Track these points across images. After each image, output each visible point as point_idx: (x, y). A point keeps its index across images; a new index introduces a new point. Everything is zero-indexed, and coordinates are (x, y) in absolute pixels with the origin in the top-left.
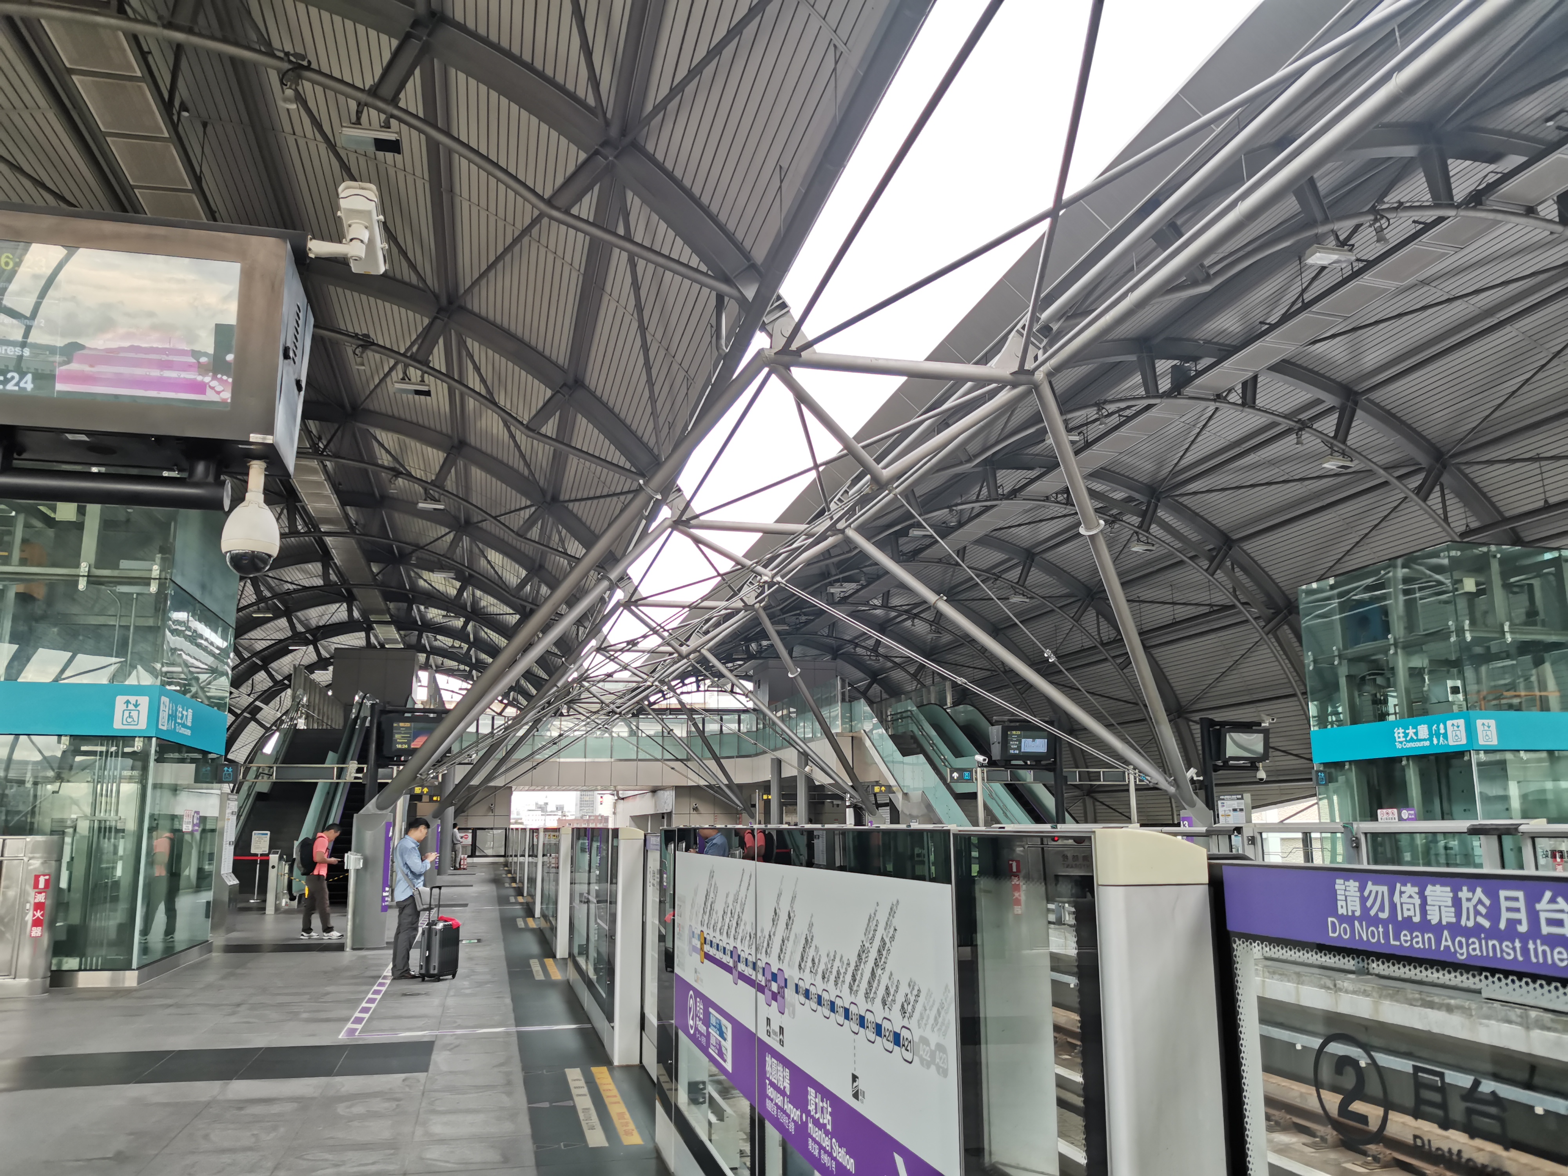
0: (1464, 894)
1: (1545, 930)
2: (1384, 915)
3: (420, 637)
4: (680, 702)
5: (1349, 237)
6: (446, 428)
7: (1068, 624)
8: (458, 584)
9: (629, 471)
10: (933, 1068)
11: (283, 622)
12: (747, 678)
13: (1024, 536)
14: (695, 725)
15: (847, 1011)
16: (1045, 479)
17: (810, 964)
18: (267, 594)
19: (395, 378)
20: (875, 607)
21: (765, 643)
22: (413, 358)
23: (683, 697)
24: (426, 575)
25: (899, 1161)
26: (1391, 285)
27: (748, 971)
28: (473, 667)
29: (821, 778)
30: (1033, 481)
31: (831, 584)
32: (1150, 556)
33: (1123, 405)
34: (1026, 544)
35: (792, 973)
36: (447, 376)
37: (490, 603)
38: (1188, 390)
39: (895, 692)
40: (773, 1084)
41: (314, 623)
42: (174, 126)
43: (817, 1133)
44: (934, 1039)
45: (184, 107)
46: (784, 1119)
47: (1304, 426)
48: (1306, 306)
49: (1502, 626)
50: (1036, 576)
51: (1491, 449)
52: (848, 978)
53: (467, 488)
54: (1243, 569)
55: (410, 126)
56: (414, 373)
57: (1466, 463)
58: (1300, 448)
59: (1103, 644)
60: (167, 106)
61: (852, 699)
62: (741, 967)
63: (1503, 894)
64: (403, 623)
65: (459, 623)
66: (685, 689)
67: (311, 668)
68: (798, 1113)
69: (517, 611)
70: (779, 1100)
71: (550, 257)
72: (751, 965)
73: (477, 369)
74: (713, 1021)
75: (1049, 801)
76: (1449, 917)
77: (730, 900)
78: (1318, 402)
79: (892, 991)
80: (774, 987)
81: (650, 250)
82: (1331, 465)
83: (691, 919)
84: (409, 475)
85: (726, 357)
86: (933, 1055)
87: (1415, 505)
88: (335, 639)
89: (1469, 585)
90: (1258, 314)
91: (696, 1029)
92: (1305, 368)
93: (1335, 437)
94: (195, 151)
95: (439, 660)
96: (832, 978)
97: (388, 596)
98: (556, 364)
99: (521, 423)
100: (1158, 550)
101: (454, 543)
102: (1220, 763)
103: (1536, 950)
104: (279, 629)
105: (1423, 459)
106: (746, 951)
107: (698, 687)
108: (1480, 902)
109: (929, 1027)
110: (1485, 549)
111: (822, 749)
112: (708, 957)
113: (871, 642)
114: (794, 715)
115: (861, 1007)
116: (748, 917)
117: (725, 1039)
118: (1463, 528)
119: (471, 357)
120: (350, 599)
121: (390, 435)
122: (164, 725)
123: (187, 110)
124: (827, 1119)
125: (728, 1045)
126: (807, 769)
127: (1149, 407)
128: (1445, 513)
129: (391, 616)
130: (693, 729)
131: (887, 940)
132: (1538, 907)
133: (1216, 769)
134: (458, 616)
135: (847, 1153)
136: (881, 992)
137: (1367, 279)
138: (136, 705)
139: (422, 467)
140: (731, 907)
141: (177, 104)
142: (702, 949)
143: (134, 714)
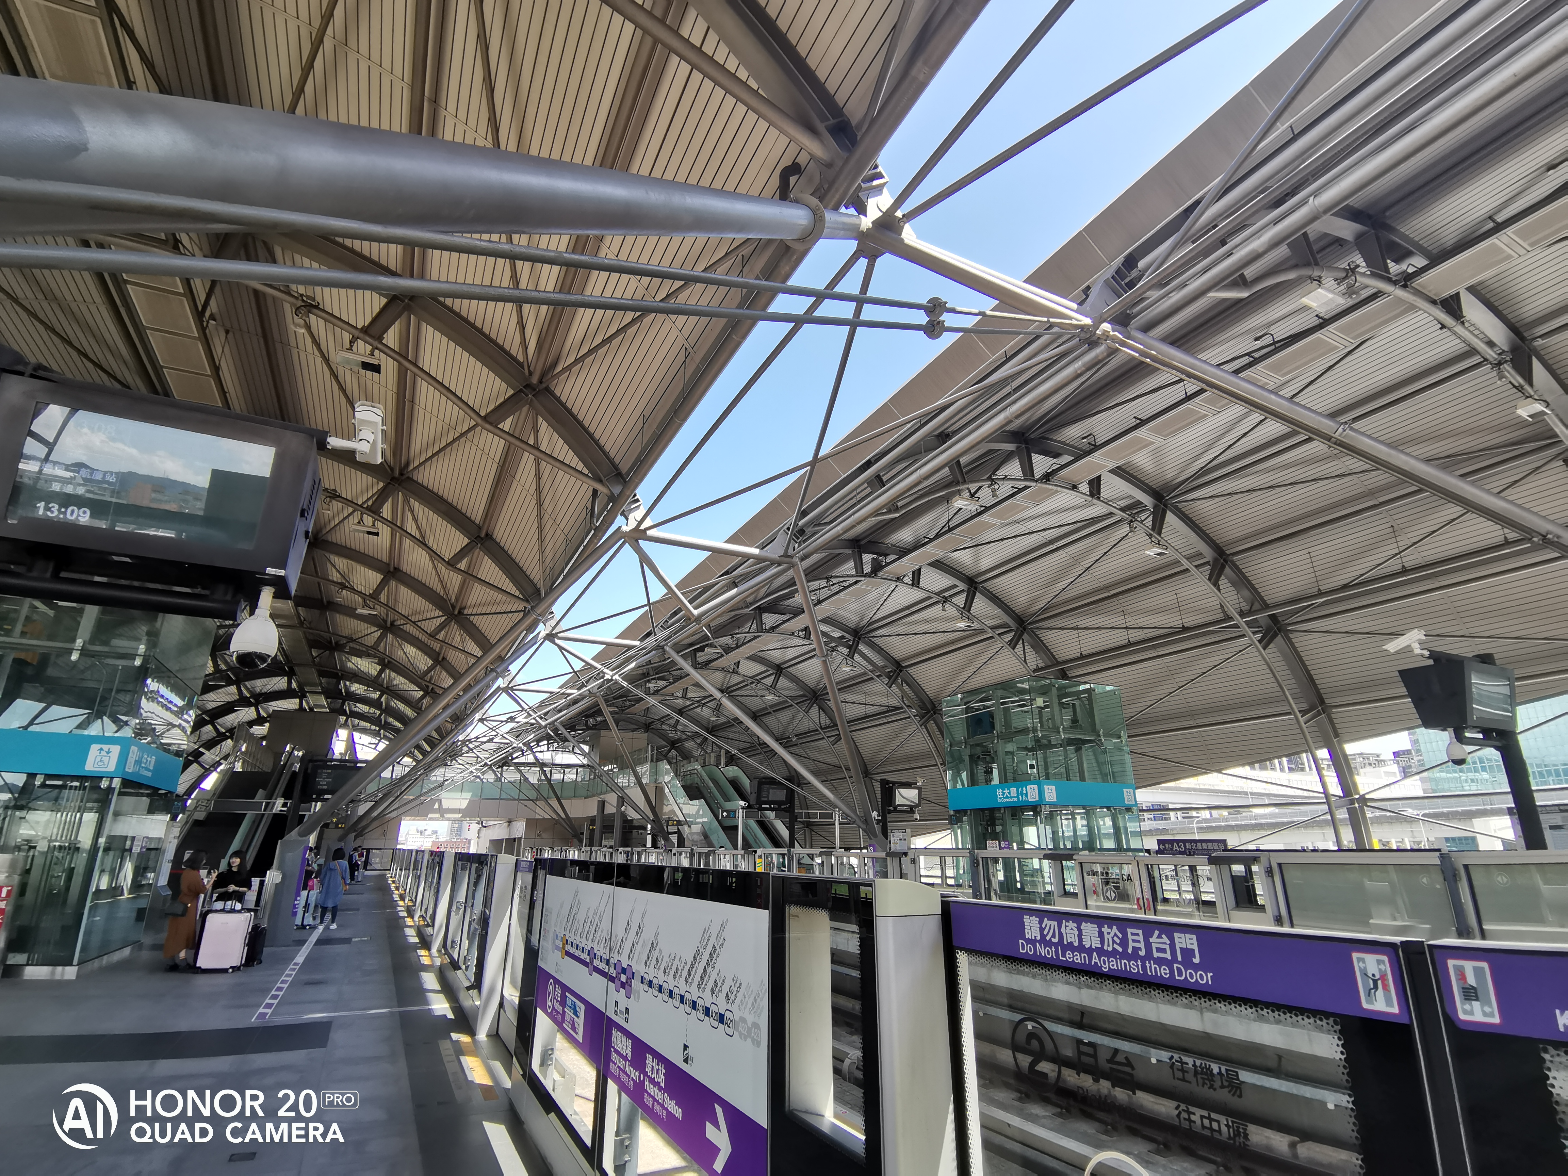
0: (1105, 929)
1: (1156, 955)
2: (1055, 940)
3: (343, 704)
4: (536, 758)
5: (976, 492)
6: (385, 559)
7: (801, 715)
8: (379, 668)
9: (518, 597)
10: (749, 1040)
11: (233, 689)
12: (585, 742)
13: (777, 656)
14: (545, 775)
15: (682, 997)
16: (792, 621)
17: (654, 962)
18: (223, 667)
19: (351, 522)
20: (677, 698)
21: (599, 719)
22: (369, 509)
23: (537, 754)
24: (354, 659)
25: (719, 1110)
26: (998, 521)
27: (602, 966)
28: (381, 727)
29: (632, 815)
30: (784, 622)
31: (649, 681)
32: (852, 674)
33: (841, 579)
34: (778, 662)
35: (638, 968)
36: (392, 523)
37: (400, 681)
38: (880, 574)
39: (687, 756)
40: (616, 1051)
41: (258, 690)
42: (203, 329)
43: (652, 1090)
44: (750, 1019)
45: (212, 317)
46: (624, 1079)
47: (946, 600)
48: (950, 530)
49: (1059, 728)
50: (783, 682)
51: (1051, 621)
52: (685, 973)
53: (396, 600)
54: (908, 684)
55: (388, 355)
56: (368, 520)
57: (1038, 628)
58: (944, 613)
59: (822, 729)
60: (199, 315)
61: (658, 760)
62: (596, 963)
63: (1129, 931)
64: (333, 694)
65: (375, 695)
66: (539, 749)
67: (251, 724)
68: (637, 1073)
69: (422, 689)
70: (621, 1063)
71: (479, 452)
72: (605, 961)
73: (415, 520)
74: (569, 1002)
75: (784, 832)
76: (1096, 944)
77: (591, 914)
78: (955, 586)
79: (719, 984)
80: (623, 978)
81: (550, 456)
82: (962, 625)
83: (556, 926)
84: (352, 589)
85: (597, 528)
86: (749, 1030)
87: (1007, 652)
88: (272, 703)
89: (1040, 702)
90: (922, 532)
91: (554, 1008)
92: (948, 566)
93: (964, 608)
94: (218, 350)
95: (356, 721)
96: (672, 973)
97: (322, 674)
98: (474, 522)
99: (443, 559)
100: (858, 670)
101: (380, 639)
102: (891, 808)
103: (1150, 967)
104: (229, 693)
105: (1013, 624)
106: (601, 951)
107: (548, 748)
108: (1115, 935)
109: (747, 1010)
110: (1048, 681)
111: (636, 795)
112: (568, 954)
113: (672, 722)
114: (615, 770)
115: (694, 994)
116: (605, 925)
117: (578, 1017)
118: (1035, 667)
119: (412, 512)
120: (290, 674)
121: (341, 559)
122: (130, 768)
123: (215, 320)
124: (661, 1079)
125: (580, 1022)
126: (623, 808)
127: (856, 582)
128: (1025, 657)
129: (322, 688)
130: (543, 777)
131: (717, 947)
132: (1151, 940)
133: (890, 812)
134: (376, 689)
135: (676, 1104)
136: (711, 984)
137: (985, 517)
138: (108, 752)
139: (363, 584)
140: (591, 918)
141: (207, 314)
142: (563, 948)
143: (106, 759)
